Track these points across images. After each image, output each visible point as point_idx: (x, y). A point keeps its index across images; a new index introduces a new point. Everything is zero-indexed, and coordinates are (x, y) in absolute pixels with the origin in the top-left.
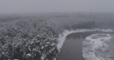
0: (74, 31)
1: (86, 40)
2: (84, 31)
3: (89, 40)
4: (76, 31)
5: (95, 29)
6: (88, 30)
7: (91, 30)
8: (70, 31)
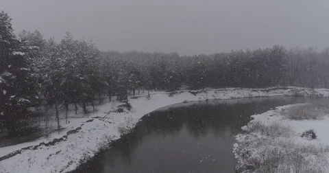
0: (194, 94)
1: (258, 127)
2: (239, 96)
4: (203, 94)
5: (285, 89)
6: (255, 91)
7: (268, 91)
8: (171, 95)
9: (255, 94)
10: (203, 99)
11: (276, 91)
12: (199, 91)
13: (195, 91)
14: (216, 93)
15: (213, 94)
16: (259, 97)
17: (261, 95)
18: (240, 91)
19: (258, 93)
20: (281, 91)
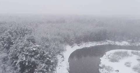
0: (79, 46)
3: (109, 67)
4: (82, 45)
5: (106, 42)
7: (101, 43)
8: (72, 47)
9: (98, 44)
10: (82, 48)
13: (79, 45)
14: (85, 45)
18: (93, 43)
19: (99, 44)
20: (105, 42)
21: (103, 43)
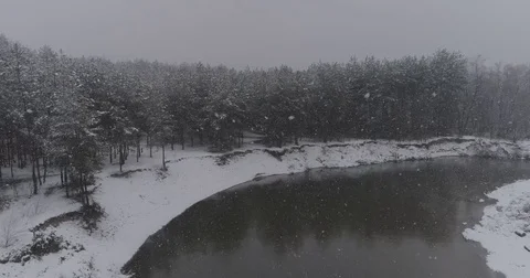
4: (297, 155)
5: (459, 141)
6: (403, 146)
7: (427, 146)
8: (223, 161)
9: (404, 154)
10: (299, 169)
11: (443, 146)
12: (289, 147)
13: (280, 150)
14: (324, 152)
15: (320, 154)
16: (413, 159)
17: (416, 156)
18: (373, 147)
19: (411, 152)
20: (451, 145)
21: (437, 147)
